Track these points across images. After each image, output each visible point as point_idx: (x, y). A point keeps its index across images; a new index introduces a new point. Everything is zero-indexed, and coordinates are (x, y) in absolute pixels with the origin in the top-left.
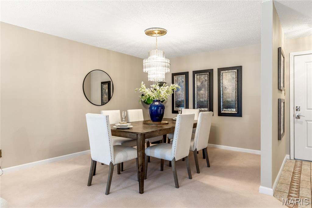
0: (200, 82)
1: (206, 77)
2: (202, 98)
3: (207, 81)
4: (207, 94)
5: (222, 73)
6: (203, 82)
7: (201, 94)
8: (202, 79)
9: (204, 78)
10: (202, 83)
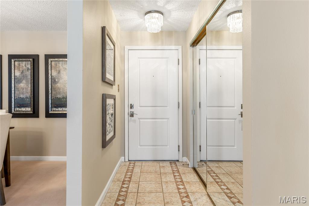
0: (20, 70)
1: (28, 64)
2: (23, 93)
3: (29, 70)
4: (29, 89)
5: (51, 61)
6: (24, 72)
7: (22, 88)
8: (22, 66)
9: (25, 66)
10: (22, 73)
